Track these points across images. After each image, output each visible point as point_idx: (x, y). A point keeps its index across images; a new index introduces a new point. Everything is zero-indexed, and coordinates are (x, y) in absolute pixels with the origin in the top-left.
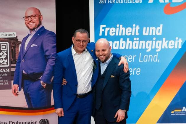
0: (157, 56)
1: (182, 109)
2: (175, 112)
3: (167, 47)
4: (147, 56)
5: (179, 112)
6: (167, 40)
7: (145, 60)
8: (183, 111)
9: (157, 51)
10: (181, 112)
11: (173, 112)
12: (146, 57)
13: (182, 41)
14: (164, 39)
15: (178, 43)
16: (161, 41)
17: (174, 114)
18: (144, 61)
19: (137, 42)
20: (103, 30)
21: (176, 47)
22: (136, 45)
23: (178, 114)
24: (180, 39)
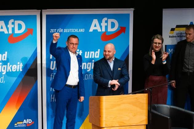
0: (3, 78)
1: (23, 122)
2: (17, 124)
3: (10, 71)
5: (21, 124)
6: (11, 65)
8: (24, 123)
9: (3, 74)
10: (23, 124)
11: (16, 124)
14: (9, 64)
15: (20, 67)
16: (6, 66)
17: (17, 126)
21: (18, 71)
23: (20, 126)
24: (21, 64)
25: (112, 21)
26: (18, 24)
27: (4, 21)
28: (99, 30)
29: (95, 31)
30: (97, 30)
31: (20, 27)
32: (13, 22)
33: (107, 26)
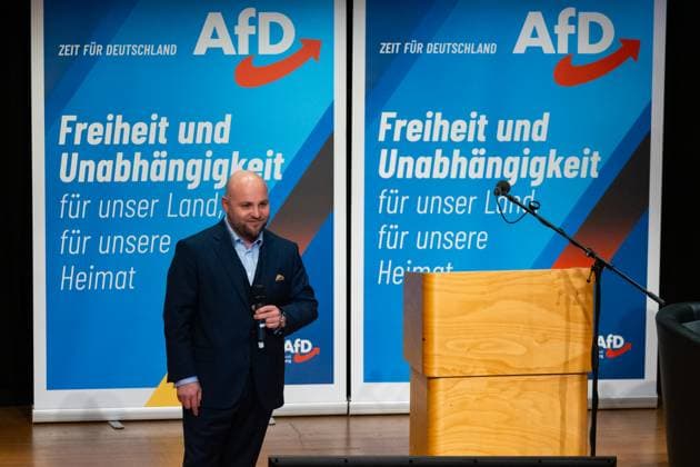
0: (216, 201)
4: (189, 201)
6: (244, 157)
7: (184, 212)
12: (186, 204)
13: (283, 161)
14: (236, 154)
15: (274, 165)
18: (182, 215)
19: (163, 163)
20: (69, 130)
22: (159, 170)
24: (279, 155)
25: (594, 20)
26: (271, 23)
27: (223, 15)
28: (548, 49)
29: (534, 52)
30: (540, 48)
31: (276, 34)
32: (254, 15)
33: (576, 34)
